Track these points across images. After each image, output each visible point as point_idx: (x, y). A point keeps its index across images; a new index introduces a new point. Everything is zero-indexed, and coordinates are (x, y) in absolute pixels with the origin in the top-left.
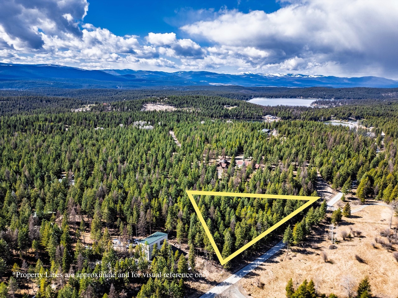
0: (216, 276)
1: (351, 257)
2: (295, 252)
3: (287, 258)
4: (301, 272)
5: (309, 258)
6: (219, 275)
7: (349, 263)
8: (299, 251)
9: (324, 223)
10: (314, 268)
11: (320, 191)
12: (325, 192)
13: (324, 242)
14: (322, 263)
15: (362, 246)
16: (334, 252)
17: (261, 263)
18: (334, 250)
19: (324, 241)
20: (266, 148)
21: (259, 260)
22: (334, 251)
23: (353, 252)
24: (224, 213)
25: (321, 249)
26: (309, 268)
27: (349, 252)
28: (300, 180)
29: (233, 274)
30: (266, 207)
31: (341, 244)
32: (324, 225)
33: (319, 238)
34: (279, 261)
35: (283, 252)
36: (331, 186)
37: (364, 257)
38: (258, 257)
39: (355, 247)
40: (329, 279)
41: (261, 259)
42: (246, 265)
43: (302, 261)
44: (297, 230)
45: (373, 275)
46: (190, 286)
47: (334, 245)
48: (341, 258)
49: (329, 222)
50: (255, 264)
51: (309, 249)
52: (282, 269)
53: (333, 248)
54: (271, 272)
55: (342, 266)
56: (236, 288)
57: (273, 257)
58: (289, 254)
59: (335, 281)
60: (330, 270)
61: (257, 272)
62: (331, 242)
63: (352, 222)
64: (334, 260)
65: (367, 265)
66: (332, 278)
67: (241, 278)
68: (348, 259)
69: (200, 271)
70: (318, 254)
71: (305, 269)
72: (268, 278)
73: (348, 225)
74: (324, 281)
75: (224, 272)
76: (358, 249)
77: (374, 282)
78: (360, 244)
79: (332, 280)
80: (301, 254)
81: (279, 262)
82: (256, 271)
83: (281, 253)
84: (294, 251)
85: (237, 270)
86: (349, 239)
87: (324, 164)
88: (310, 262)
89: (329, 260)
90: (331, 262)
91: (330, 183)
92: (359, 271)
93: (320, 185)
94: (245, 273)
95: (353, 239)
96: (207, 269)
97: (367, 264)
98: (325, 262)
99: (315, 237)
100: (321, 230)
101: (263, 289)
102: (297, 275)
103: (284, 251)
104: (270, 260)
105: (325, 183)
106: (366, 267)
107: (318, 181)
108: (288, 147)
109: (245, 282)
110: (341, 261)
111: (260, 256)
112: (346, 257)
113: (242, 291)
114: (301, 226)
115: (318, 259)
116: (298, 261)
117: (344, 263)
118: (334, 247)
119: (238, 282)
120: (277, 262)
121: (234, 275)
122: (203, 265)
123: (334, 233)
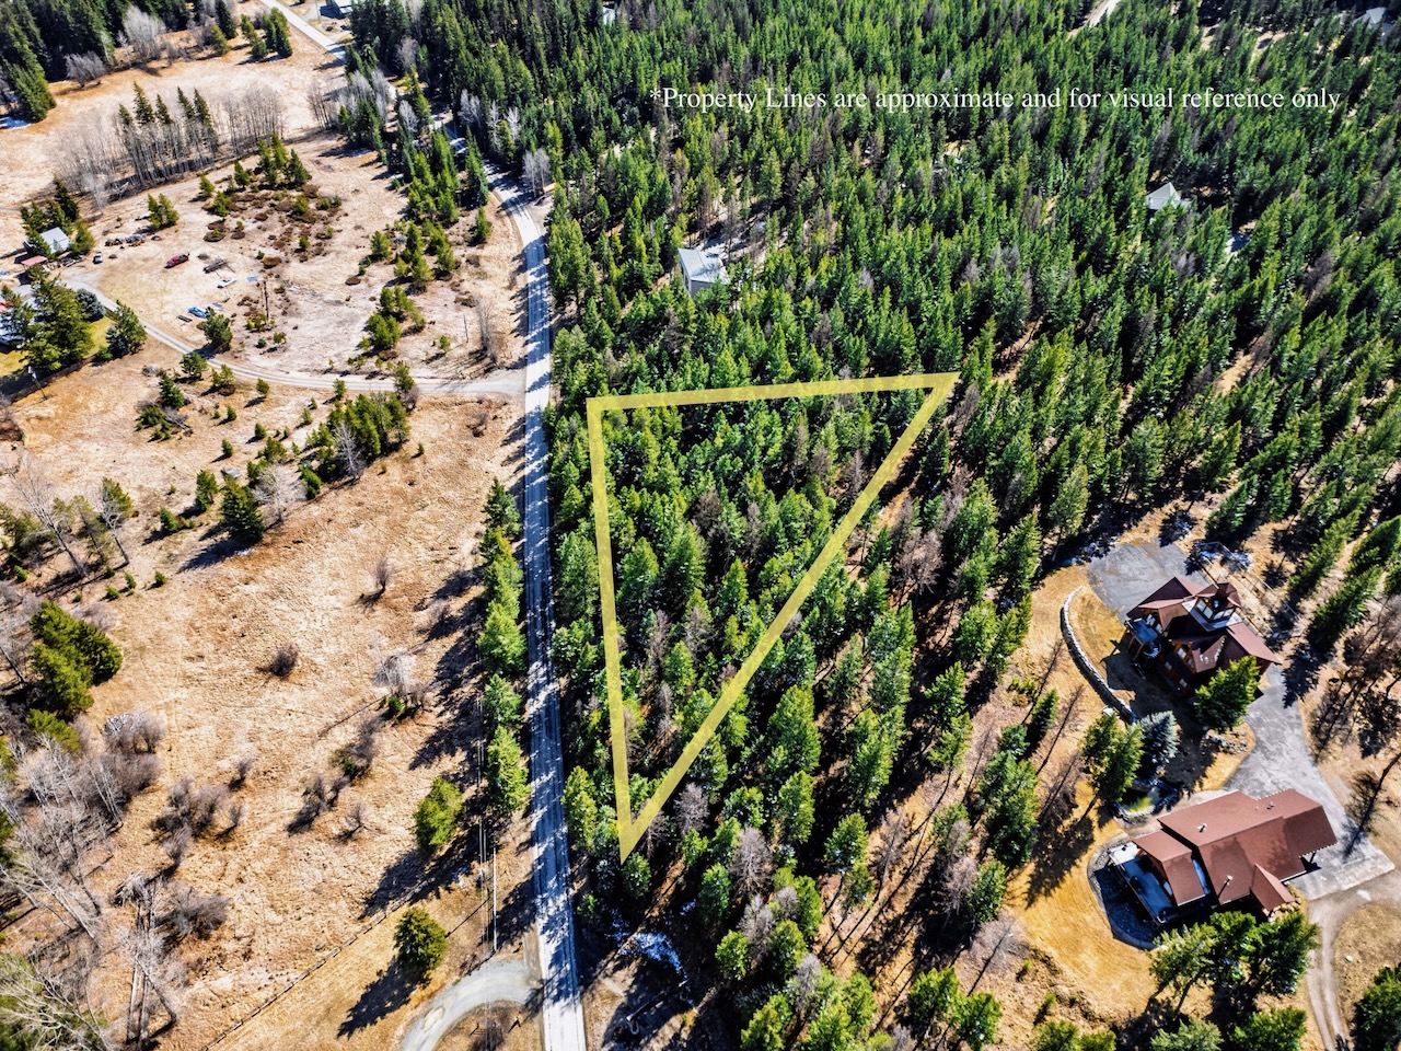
17: (527, 472)
21: (539, 474)
33: (459, 683)
38: (549, 480)
41: (538, 480)
43: (447, 551)
50: (534, 459)
56: (514, 391)
61: (513, 447)
67: (527, 412)
82: (519, 447)
94: (532, 427)
101: (468, 427)
104: (520, 491)
111: (547, 484)
121: (544, 407)
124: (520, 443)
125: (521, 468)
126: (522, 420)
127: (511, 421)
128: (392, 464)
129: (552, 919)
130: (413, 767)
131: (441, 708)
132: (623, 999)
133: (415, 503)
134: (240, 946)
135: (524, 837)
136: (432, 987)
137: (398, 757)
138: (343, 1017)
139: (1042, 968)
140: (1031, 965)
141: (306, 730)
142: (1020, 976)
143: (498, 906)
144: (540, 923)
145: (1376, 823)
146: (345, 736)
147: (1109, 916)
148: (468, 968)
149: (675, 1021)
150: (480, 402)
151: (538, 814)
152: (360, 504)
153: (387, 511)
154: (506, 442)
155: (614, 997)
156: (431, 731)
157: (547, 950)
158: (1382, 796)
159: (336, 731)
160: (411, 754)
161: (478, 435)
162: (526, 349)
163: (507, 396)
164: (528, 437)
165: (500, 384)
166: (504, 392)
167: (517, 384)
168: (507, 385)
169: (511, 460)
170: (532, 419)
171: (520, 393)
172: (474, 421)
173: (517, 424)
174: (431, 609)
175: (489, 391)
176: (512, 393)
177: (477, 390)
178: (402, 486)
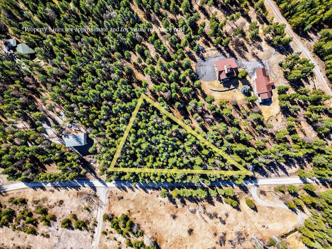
2: (167, 195)
3: (156, 194)
4: (150, 208)
5: (168, 205)
8: (170, 196)
13: (195, 204)
17: (138, 186)
19: (197, 203)
25: (185, 206)
35: (160, 190)
40: (156, 223)
41: (141, 183)
51: (177, 200)
52: (144, 198)
54: (136, 195)
57: (149, 188)
61: (128, 190)
64: (178, 217)
67: (115, 186)
69: (96, 169)
72: (129, 197)
74: (152, 222)
82: (129, 188)
83: (158, 189)
88: (164, 207)
89: (176, 215)
90: (174, 217)
94: (122, 185)
97: (190, 235)
101: (119, 200)
102: (146, 207)
104: (145, 188)
106: (186, 236)
109: (115, 190)
116: (160, 201)
118: (194, 212)
119: (111, 187)
120: (147, 192)
121: (114, 182)
124: (127, 188)
125: (136, 187)
126: (118, 187)
127: (118, 190)
128: (132, 217)
129: (246, 183)
130: (214, 206)
131: (202, 202)
132: (259, 174)
133: (145, 210)
134: (243, 228)
135: (231, 187)
136: (253, 200)
137: (212, 208)
138: (255, 212)
139: (271, 118)
140: (270, 119)
141: (205, 225)
142: (271, 121)
143: (242, 191)
144: (246, 185)
145: (260, 58)
146: (207, 218)
147: (266, 105)
148: (251, 196)
149: (263, 167)
150: (109, 198)
151: (228, 185)
152: (145, 222)
153: (148, 216)
154: (126, 191)
155: (258, 175)
156: (207, 203)
157: (250, 184)
158: (256, 54)
159: (206, 219)
160: (211, 206)
161: (122, 198)
162: (87, 187)
163: (108, 191)
164: (125, 186)
165: (102, 194)
166: (106, 192)
167: (103, 189)
168: (103, 191)
169: (133, 190)
170: (118, 185)
171: (107, 188)
172: (117, 199)
173: (120, 189)
174: (178, 205)
175: (105, 196)
176: (107, 190)
177: (104, 199)
178: (140, 214)
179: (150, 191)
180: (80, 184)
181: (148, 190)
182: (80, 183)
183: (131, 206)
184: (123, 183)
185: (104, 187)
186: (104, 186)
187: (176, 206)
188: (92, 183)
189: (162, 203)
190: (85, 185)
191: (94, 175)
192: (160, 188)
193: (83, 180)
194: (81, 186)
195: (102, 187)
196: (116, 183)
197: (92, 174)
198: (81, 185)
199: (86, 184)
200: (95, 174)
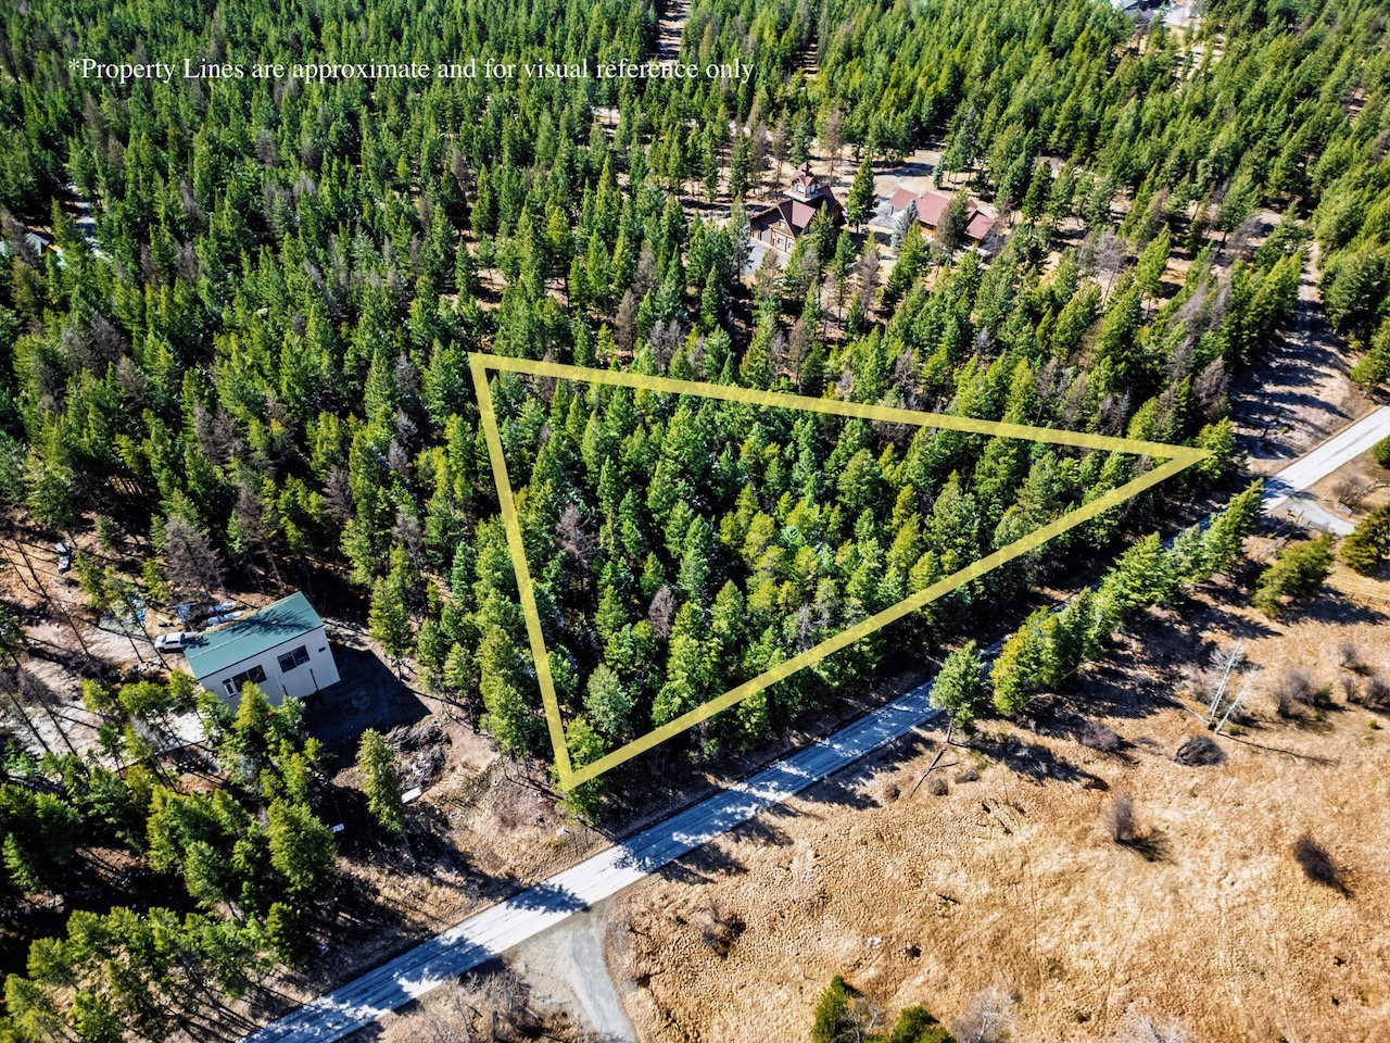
0: (523, 847)
1: (1277, 831)
2: (984, 751)
3: (925, 784)
4: (959, 883)
5: (1040, 801)
6: (544, 840)
7: (1246, 874)
8: (1005, 751)
9: (1217, 592)
10: (1038, 871)
11: (1281, 389)
12: (1304, 400)
13: (1165, 715)
14: (1096, 845)
15: (1368, 767)
16: (1191, 785)
17: (784, 797)
18: (1197, 769)
19: (1168, 704)
20: (1076, 114)
21: (779, 775)
22: (1199, 775)
23: (1301, 799)
24: (659, 524)
25: (1129, 752)
26: (1016, 862)
27: (1279, 797)
28: (1168, 341)
29: (618, 842)
30: (899, 503)
31: (1255, 737)
32: (1211, 602)
33: (1146, 684)
34: (878, 796)
35: (921, 747)
36: (1355, 362)
37: (1352, 844)
38: (782, 757)
39: (1327, 771)
40: (1090, 955)
41: (793, 771)
42: (703, 800)
43: (995, 811)
44: (1021, 655)
45: (1354, 979)
46: (377, 892)
47: (1213, 736)
48: (1215, 826)
49: (1243, 590)
50: (748, 800)
51: (1064, 747)
52: (874, 844)
53: (1201, 754)
54: (810, 853)
55: (1198, 885)
56: (593, 931)
57: (855, 769)
58: (949, 758)
59: (1120, 976)
60: (1122, 897)
61: (742, 850)
62: (1200, 717)
63: (1377, 608)
64: (1171, 834)
65: (1343, 902)
66: (1110, 950)
67: (644, 874)
68: (1250, 840)
69: (456, 815)
70: (1100, 784)
71: (991, 867)
72: (780, 895)
73: (1343, 622)
74: (1056, 967)
75: (576, 828)
76: (1335, 787)
77: (1340, 1026)
78: (1363, 754)
79: (1106, 965)
80: (1013, 769)
81: (874, 804)
82: (737, 840)
83: (908, 748)
84: (981, 746)
85: (645, 821)
86: (1311, 713)
87: (1362, 234)
88: (1035, 829)
89: (1144, 830)
90: (1148, 847)
91: (1354, 344)
92: (1283, 935)
93: (1294, 356)
94: (678, 844)
95: (1333, 717)
96: (495, 806)
97: (1348, 894)
98: (1119, 841)
99: (1130, 672)
100: (1184, 629)
101: (725, 956)
102: (933, 896)
103: (929, 744)
104: (833, 788)
105: (1328, 341)
106: (1333, 913)
107: (1292, 326)
108: (1200, 111)
109: (656, 898)
110: (1204, 852)
111: (790, 754)
112: (1245, 827)
113: (613, 954)
114: (1058, 632)
115: (1084, 817)
116: (977, 807)
117: (1215, 864)
118: (1208, 756)
119: (618, 896)
120: (865, 803)
121: (618, 852)
122: (483, 782)
123: (1244, 665)
124: (725, 843)
125: (780, 809)
126: (670, 871)
127: (679, 889)
150: (644, 979)
152: (1018, 998)
154: (735, 868)
159: (1304, 751)
161: (737, 927)
162: (434, 997)
163: (610, 937)
164: (705, 838)
165: (575, 979)
166: (599, 949)
167: (564, 942)
168: (576, 956)
169: (771, 836)
170: (655, 857)
171: (593, 917)
172: (705, 957)
173: (681, 876)
174: (1090, 769)
175: (604, 981)
176: (596, 930)
177: (611, 1009)
178: (931, 964)
179: (876, 785)
180: (366, 1011)
181: (860, 791)
182: (359, 998)
183: (839, 945)
184: (680, 828)
185: (564, 924)
186: (561, 916)
187: (1085, 781)
188: (461, 942)
189: (1000, 812)
190: (414, 989)
191: (450, 877)
192: (917, 738)
193: (382, 962)
194: (383, 1014)
195: (550, 931)
196: (639, 854)
197: (440, 873)
198: (379, 1004)
199: (416, 977)
200: (459, 861)
